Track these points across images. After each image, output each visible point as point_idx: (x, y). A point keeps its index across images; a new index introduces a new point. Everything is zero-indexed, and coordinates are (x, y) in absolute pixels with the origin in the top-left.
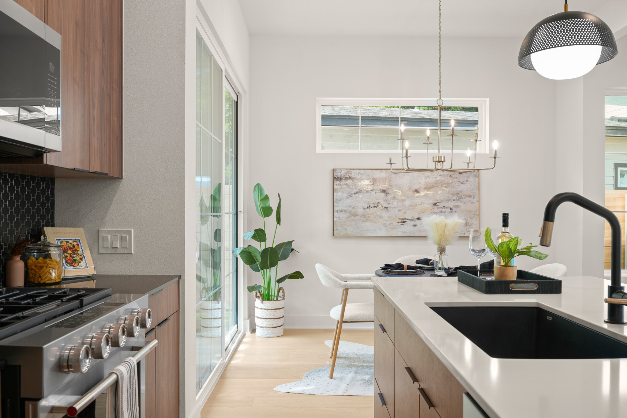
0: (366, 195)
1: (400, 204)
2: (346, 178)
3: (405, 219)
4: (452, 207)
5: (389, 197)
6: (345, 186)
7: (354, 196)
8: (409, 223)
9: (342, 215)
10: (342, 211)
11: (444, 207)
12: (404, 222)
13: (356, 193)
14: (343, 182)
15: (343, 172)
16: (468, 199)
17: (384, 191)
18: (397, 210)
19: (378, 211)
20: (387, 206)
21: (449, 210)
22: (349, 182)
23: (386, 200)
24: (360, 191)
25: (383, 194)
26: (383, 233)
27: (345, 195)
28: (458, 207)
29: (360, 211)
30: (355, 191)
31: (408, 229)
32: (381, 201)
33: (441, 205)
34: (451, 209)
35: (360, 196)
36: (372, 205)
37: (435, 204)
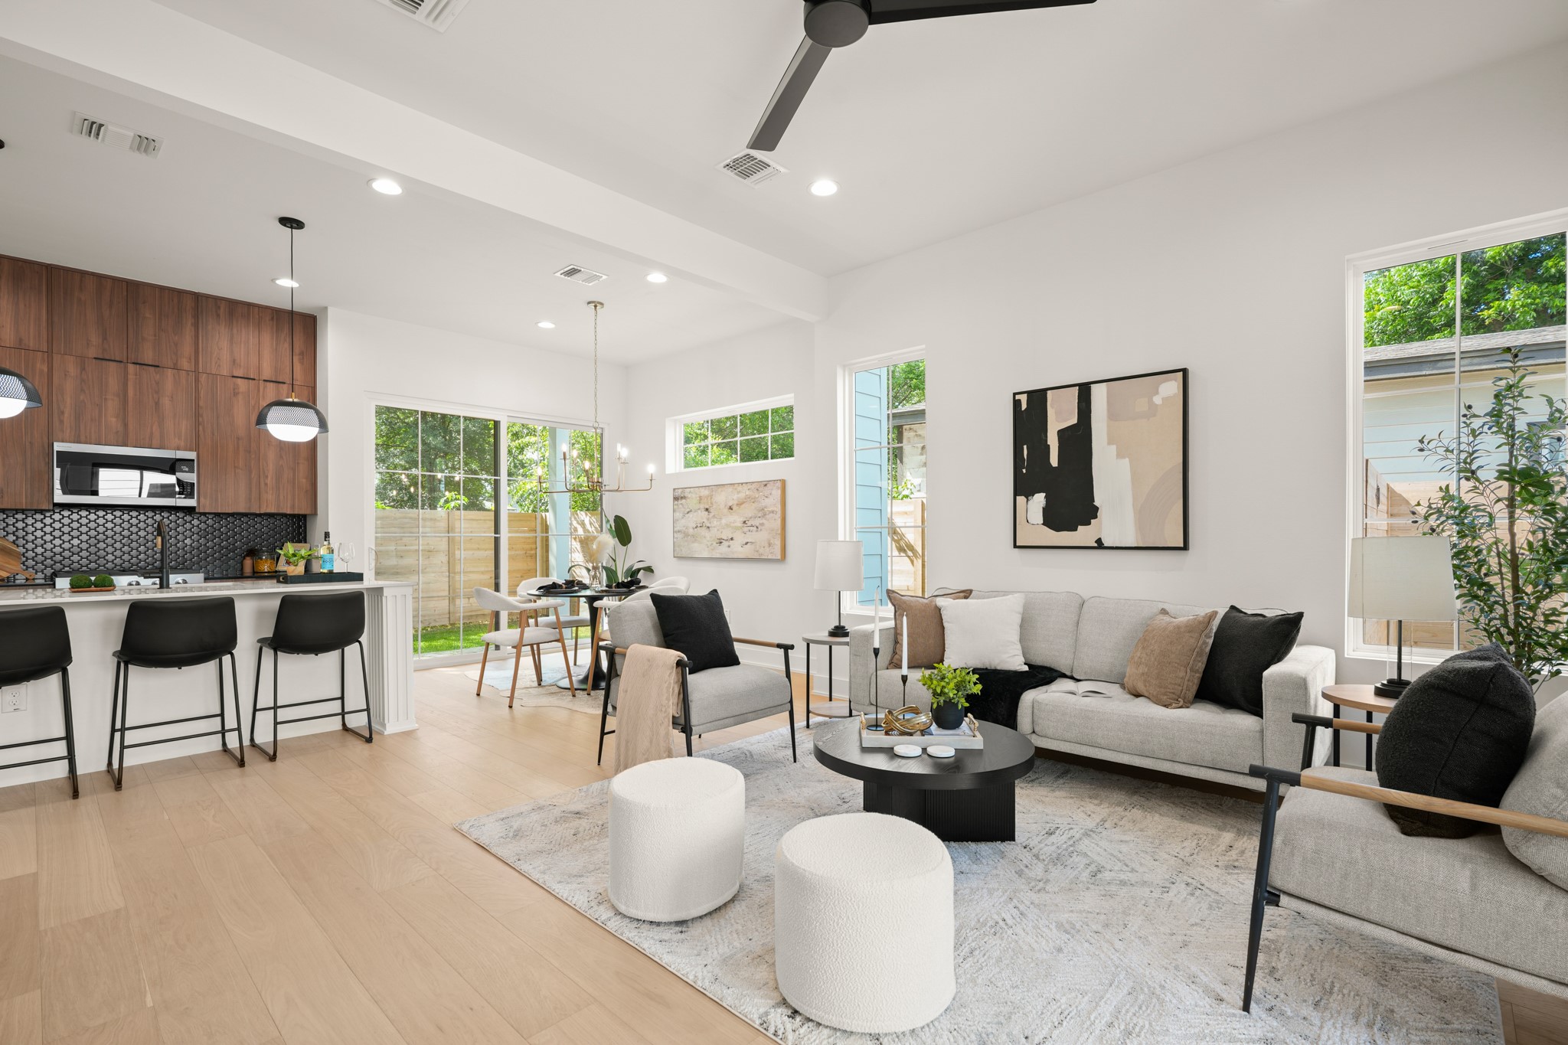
0: (695, 514)
1: (718, 523)
2: (682, 498)
3: (722, 539)
4: (758, 525)
5: (711, 515)
6: (681, 506)
7: (687, 515)
8: (725, 543)
9: (679, 536)
10: (679, 532)
11: (752, 526)
12: (721, 543)
13: (688, 513)
14: (680, 502)
15: (680, 491)
16: (771, 515)
17: (707, 510)
18: (716, 529)
19: (703, 532)
20: (708, 525)
21: (755, 528)
22: (684, 501)
23: (708, 519)
24: (691, 511)
25: (706, 513)
26: (705, 555)
27: (681, 515)
28: (762, 524)
29: (691, 531)
30: (688, 510)
31: (722, 551)
32: (705, 520)
33: (749, 523)
34: (757, 527)
35: (690, 515)
36: (699, 525)
37: (744, 522)
